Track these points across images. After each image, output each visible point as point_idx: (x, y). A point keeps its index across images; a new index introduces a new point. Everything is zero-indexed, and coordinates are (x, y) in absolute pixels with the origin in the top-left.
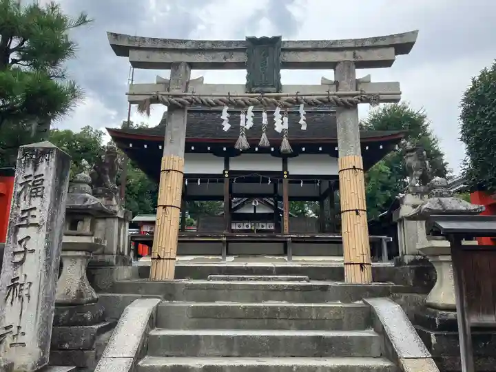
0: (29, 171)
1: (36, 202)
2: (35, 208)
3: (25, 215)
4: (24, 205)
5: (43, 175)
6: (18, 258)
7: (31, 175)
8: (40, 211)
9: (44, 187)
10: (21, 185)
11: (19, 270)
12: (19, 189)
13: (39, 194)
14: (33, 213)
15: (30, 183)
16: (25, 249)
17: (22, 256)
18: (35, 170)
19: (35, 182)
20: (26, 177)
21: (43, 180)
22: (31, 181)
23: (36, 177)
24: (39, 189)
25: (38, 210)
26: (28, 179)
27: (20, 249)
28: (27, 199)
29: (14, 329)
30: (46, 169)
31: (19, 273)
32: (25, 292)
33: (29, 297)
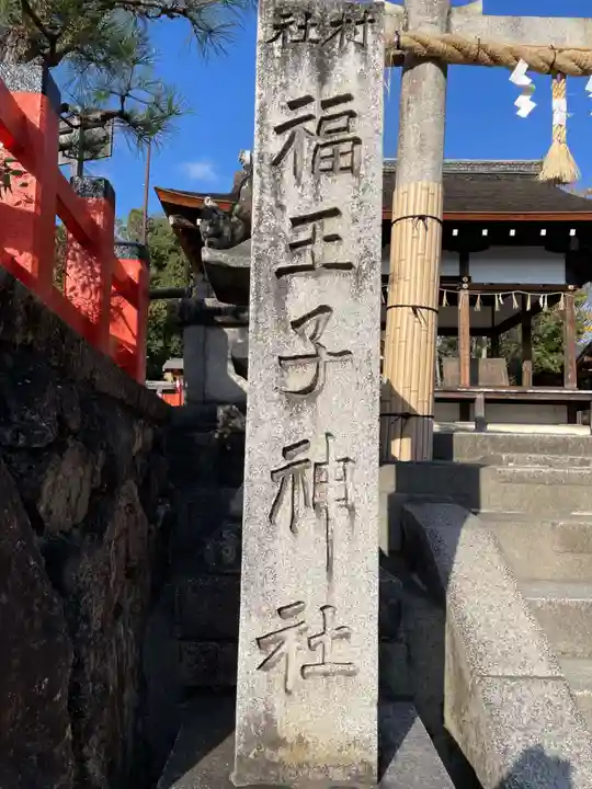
0: (303, 83)
1: (337, 192)
2: (335, 212)
3: (304, 236)
4: (297, 201)
5: (347, 98)
6: (298, 379)
7: (308, 100)
8: (355, 221)
9: (357, 141)
10: (280, 130)
11: (306, 417)
12: (275, 144)
13: (344, 162)
14: (331, 226)
15: (311, 126)
16: (319, 346)
17: (310, 370)
18: (323, 79)
19: (323, 119)
20: (293, 105)
21: (351, 114)
22: (309, 118)
23: (326, 104)
24: (346, 147)
25: (346, 217)
26: (302, 112)
27: (301, 347)
28: (307, 178)
29: (312, 617)
30: (361, 76)
31: (305, 426)
32: (333, 491)
33: (351, 509)
